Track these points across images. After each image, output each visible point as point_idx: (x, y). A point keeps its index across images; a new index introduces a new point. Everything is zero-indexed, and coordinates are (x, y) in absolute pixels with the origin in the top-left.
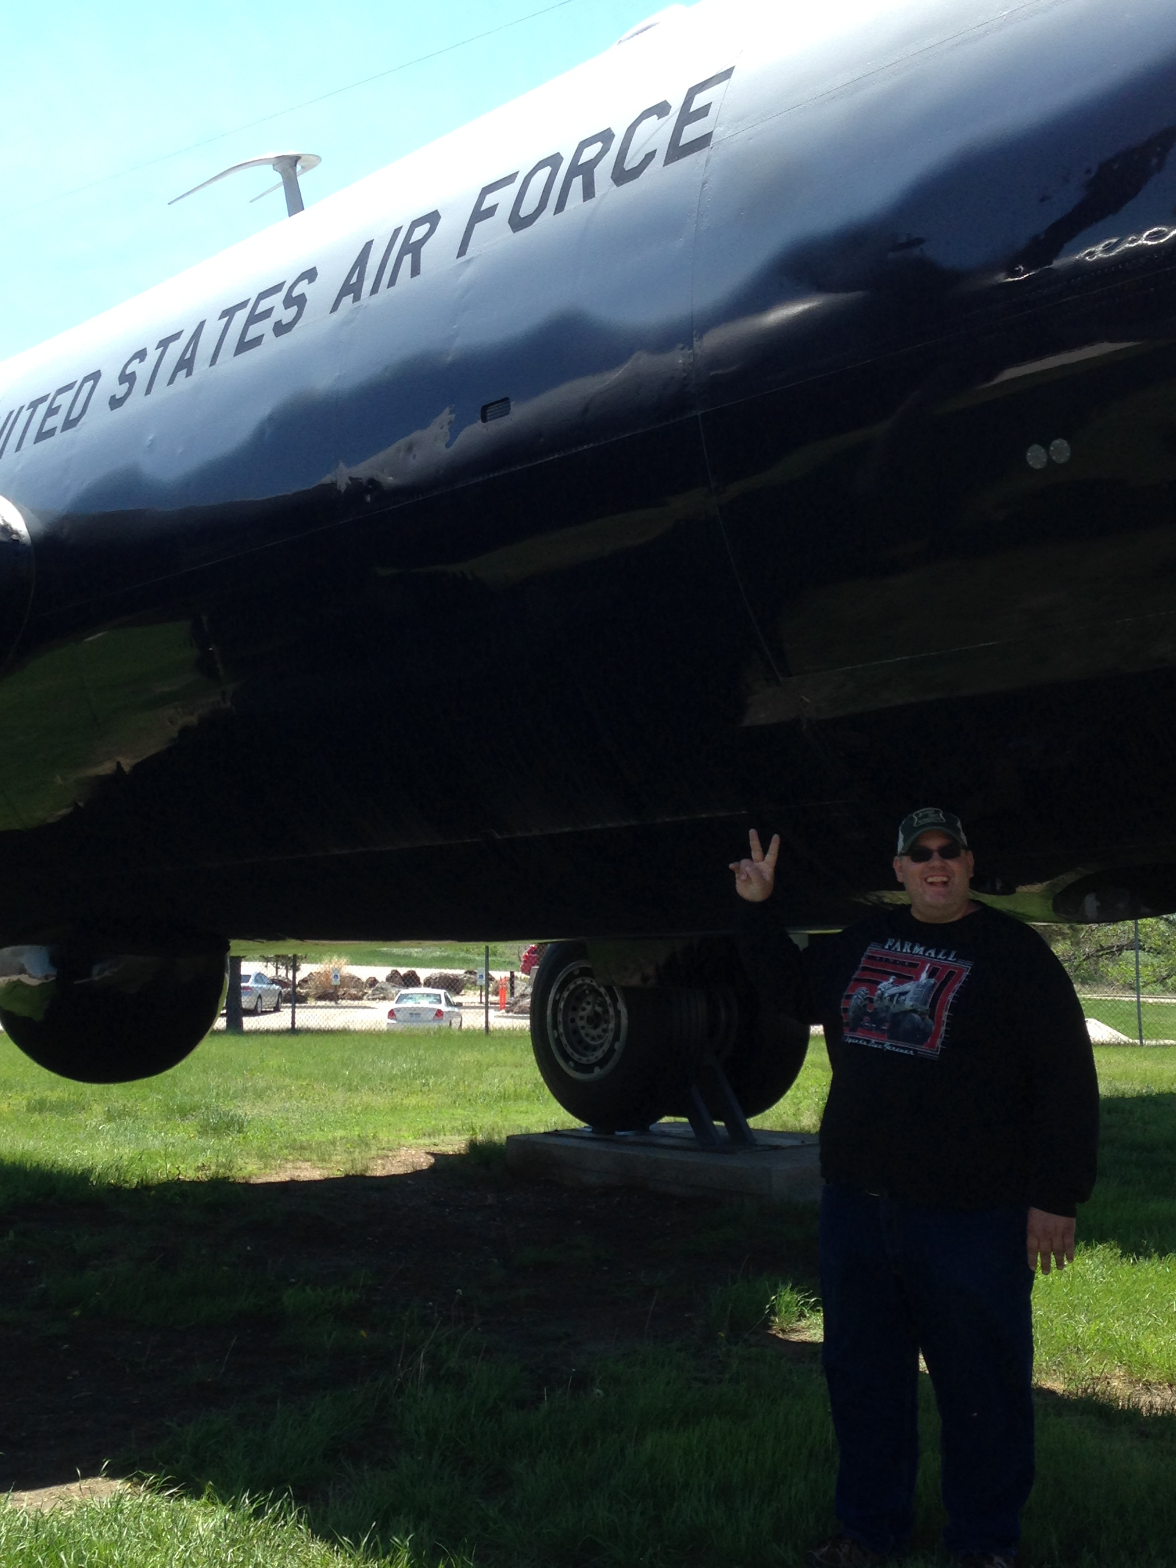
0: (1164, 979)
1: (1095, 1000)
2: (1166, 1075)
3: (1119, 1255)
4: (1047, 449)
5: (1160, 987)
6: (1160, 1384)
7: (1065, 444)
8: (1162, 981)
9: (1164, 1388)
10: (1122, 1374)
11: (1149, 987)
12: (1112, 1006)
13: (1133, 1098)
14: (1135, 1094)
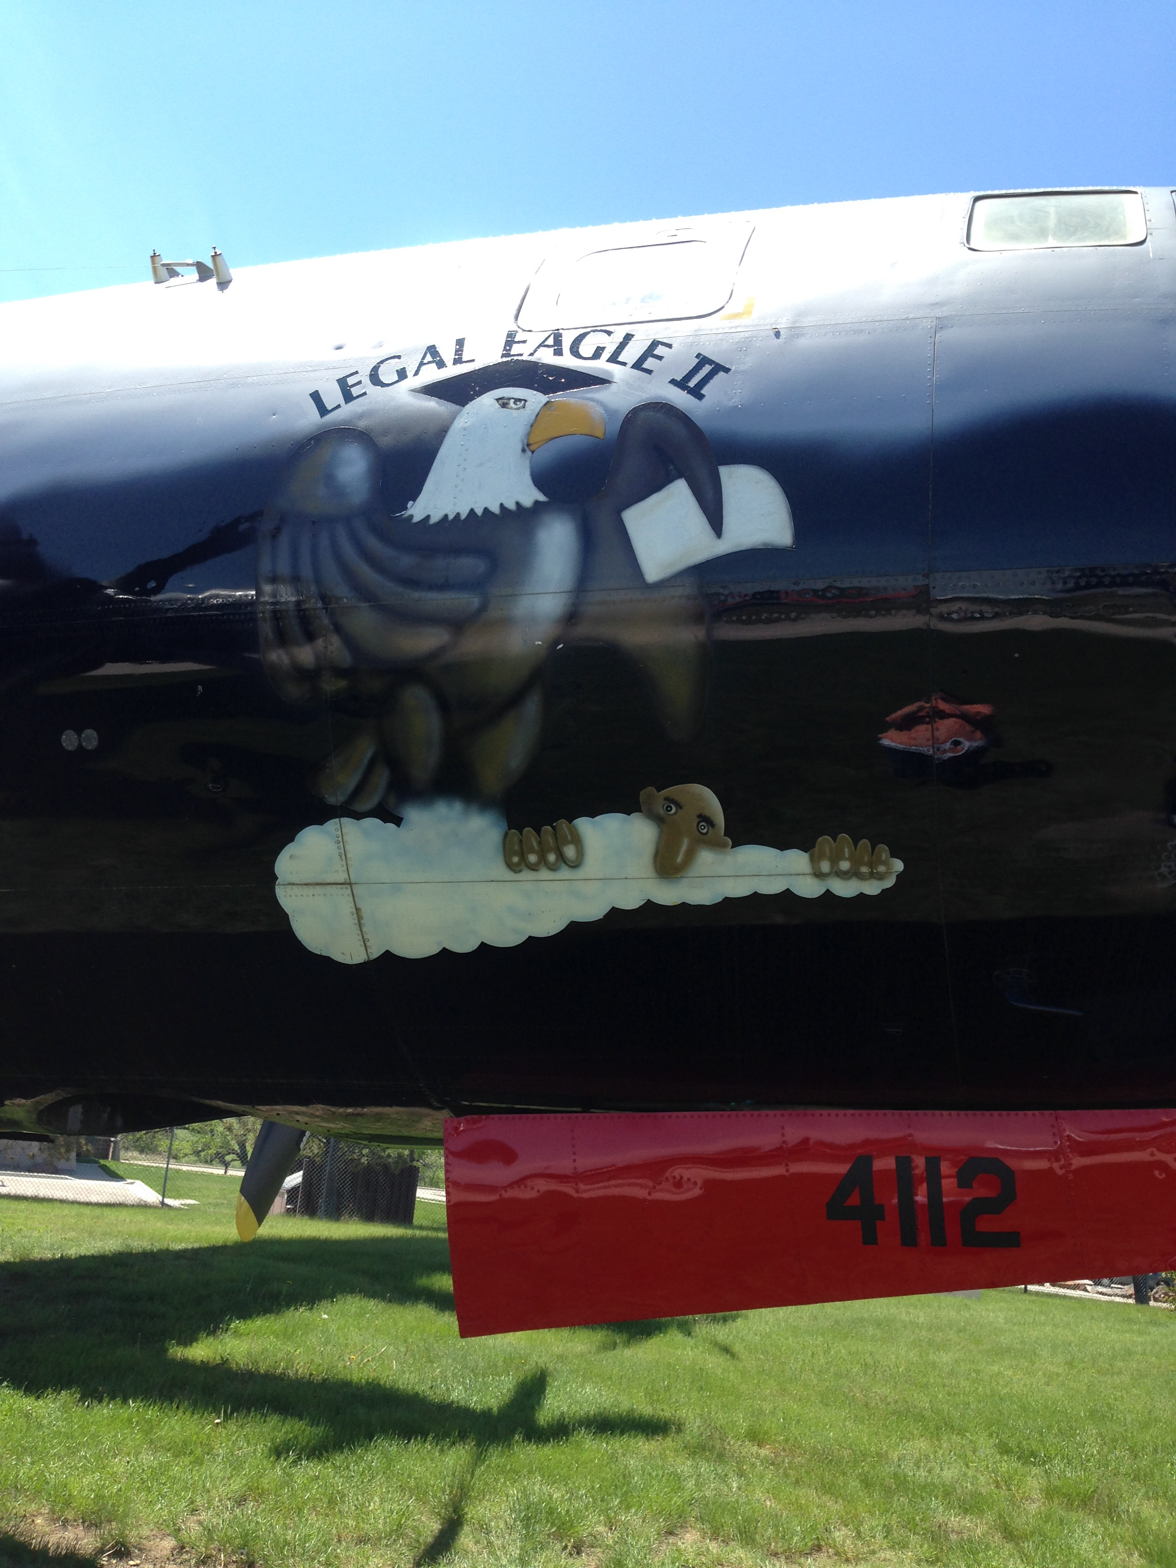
0: (200, 1151)
1: (144, 1166)
2: (168, 1235)
3: (78, 1399)
4: (79, 735)
5: (194, 1158)
6: (75, 1521)
7: (95, 734)
8: (197, 1153)
9: (78, 1525)
10: (46, 1512)
11: (187, 1158)
12: (156, 1171)
13: (138, 1254)
14: (140, 1250)
